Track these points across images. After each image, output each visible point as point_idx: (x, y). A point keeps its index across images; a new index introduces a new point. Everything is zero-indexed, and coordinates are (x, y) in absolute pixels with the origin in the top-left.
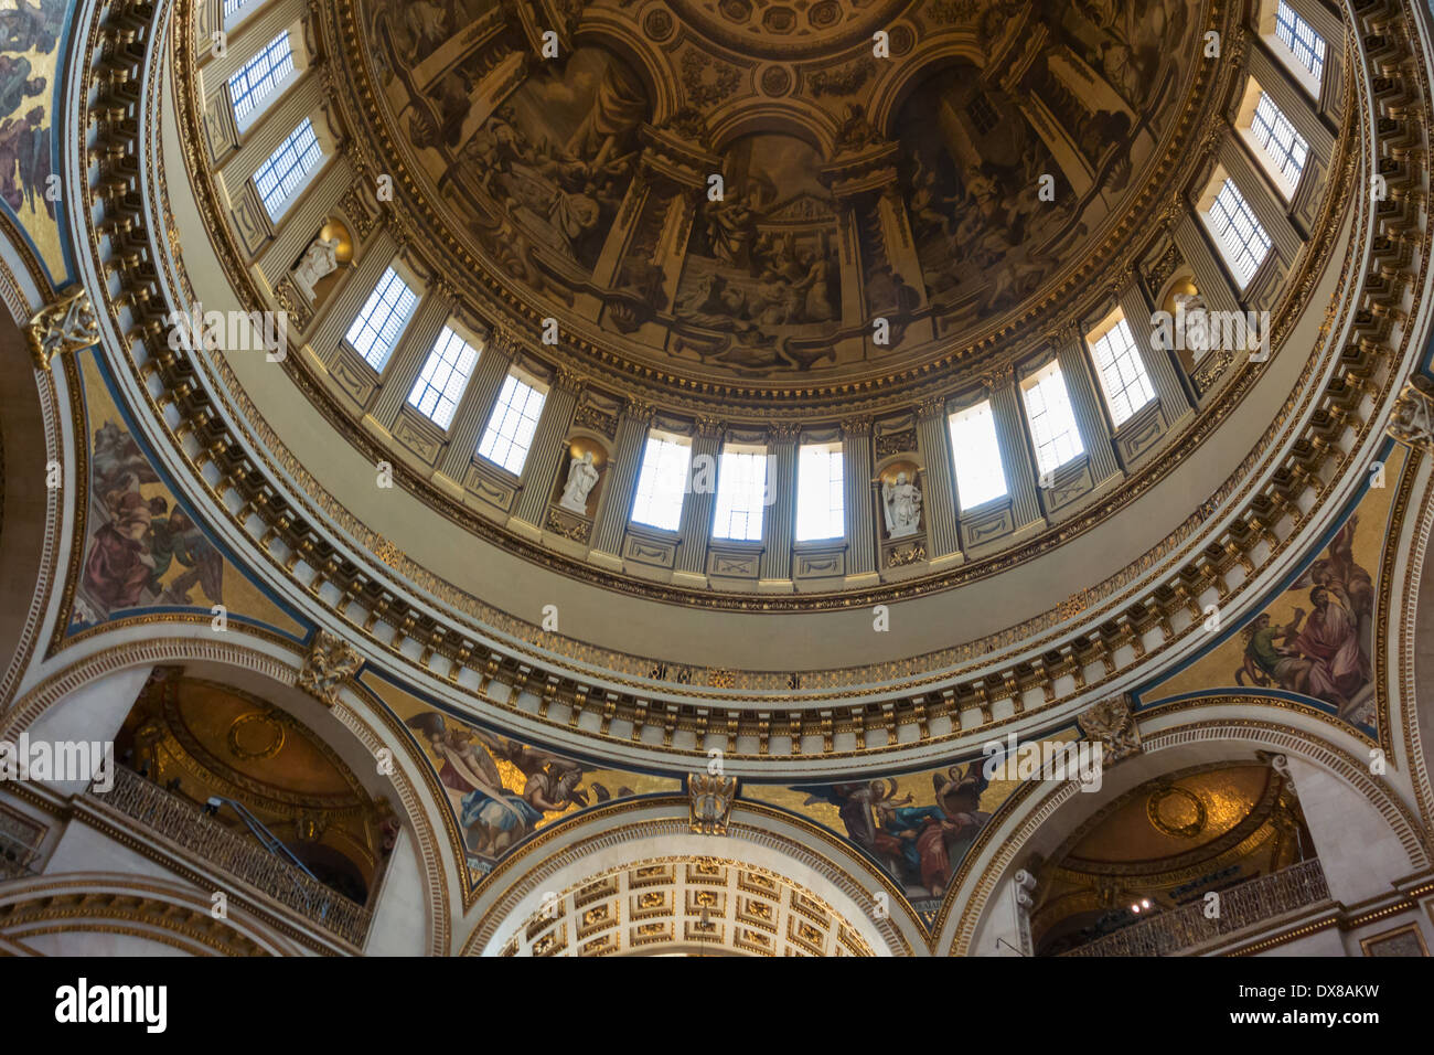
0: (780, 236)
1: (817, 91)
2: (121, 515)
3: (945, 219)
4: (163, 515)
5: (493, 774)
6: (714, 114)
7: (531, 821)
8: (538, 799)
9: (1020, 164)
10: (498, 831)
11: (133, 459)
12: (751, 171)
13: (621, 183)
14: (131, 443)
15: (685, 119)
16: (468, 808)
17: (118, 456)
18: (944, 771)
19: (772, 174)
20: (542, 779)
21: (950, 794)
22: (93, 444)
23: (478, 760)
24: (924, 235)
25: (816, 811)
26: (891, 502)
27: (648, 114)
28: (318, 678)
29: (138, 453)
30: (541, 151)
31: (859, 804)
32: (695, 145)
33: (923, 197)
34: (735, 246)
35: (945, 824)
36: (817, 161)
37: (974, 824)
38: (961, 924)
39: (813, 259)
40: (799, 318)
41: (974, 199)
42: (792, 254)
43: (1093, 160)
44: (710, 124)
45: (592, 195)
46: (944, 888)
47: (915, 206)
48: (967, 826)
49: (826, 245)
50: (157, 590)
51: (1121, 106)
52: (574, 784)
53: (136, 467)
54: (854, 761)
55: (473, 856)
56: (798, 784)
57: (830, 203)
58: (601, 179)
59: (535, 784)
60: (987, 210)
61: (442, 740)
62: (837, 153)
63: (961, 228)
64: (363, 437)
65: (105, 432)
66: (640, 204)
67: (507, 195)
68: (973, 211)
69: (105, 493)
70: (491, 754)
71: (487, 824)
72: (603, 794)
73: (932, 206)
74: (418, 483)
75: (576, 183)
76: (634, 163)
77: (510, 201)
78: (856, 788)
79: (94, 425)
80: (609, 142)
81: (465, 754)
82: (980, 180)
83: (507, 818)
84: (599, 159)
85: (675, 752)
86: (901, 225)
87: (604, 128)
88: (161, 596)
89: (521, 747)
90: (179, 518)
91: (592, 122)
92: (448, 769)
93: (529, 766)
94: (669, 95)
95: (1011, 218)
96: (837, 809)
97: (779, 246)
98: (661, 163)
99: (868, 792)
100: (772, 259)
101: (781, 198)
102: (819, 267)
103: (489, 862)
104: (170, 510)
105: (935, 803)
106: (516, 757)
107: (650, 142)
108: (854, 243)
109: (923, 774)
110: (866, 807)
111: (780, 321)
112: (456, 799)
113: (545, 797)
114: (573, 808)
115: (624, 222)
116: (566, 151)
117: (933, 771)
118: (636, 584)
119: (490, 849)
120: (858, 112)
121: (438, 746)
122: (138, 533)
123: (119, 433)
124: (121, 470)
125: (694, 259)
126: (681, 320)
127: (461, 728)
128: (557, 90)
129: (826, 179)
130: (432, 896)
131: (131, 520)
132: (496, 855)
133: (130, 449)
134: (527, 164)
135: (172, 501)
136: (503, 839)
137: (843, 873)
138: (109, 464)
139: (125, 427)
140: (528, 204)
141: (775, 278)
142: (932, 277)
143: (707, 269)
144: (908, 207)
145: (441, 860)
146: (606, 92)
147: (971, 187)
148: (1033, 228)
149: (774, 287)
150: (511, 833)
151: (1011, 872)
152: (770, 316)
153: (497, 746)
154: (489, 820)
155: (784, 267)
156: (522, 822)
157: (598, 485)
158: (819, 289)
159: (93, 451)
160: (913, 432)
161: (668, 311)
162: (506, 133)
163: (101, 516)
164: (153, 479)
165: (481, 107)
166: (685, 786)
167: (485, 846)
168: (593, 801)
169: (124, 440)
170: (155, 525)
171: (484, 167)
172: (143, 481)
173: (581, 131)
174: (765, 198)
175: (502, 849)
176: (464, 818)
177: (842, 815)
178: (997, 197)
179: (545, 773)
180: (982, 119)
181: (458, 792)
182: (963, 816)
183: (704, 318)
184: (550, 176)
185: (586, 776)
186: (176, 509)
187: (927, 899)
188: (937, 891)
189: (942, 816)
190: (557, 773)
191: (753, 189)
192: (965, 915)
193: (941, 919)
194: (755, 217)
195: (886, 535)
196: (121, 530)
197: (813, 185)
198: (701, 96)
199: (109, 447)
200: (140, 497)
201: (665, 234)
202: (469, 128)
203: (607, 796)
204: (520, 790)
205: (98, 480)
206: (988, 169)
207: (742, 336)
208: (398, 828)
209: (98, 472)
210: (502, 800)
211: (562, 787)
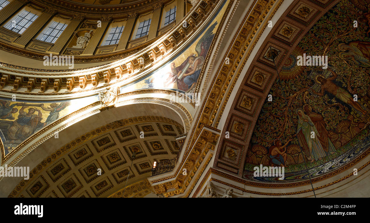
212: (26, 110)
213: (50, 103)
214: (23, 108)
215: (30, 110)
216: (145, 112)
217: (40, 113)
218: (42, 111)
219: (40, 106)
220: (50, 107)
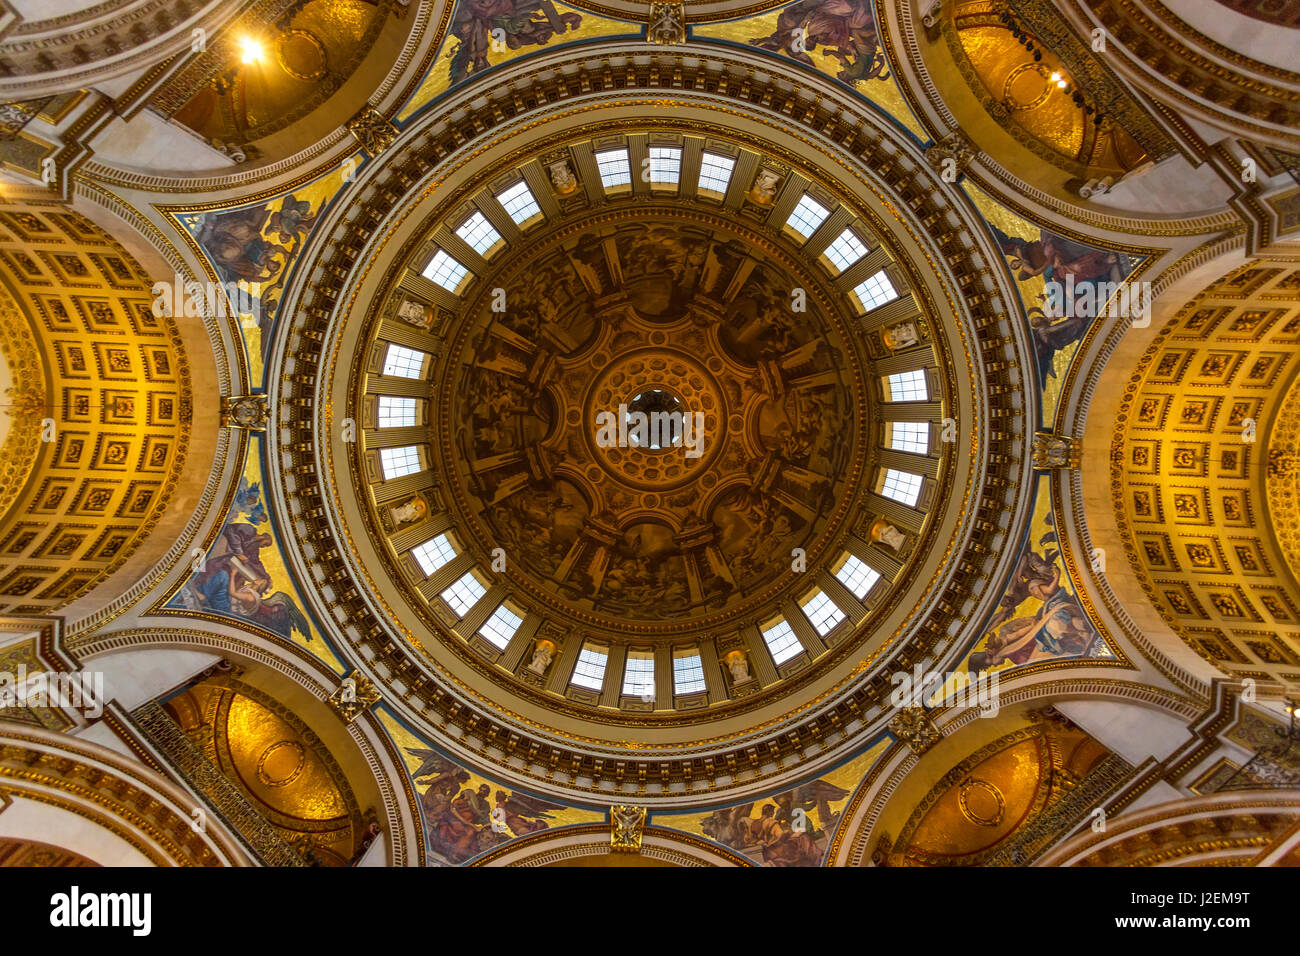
0: (802, 420)
1: (739, 404)
2: (762, 838)
3: (786, 333)
4: (775, 810)
5: (1022, 623)
6: (750, 455)
7: (1066, 598)
8: (1049, 589)
9: (754, 298)
10: (1071, 626)
11: (732, 816)
12: (774, 435)
13: (774, 504)
14: (722, 813)
15: (751, 469)
16: (1047, 648)
17: (725, 825)
18: (1016, 274)
19: (776, 425)
20: (1033, 584)
21: (1032, 265)
22: (709, 838)
23: (1012, 632)
24: (795, 344)
25: (1059, 369)
26: (904, 342)
27: (746, 488)
28: (918, 739)
29: (730, 811)
30: (751, 544)
31: (1051, 335)
32: (762, 465)
33: (779, 346)
34: (806, 444)
35: (1056, 264)
36: (769, 402)
37: (1052, 242)
38: (1134, 232)
39: (811, 402)
40: (834, 407)
41: (775, 320)
42: (809, 413)
43: (739, 260)
44: (754, 457)
45: (775, 519)
46: (1108, 255)
47: (783, 350)
48: (1054, 246)
49: (804, 395)
50: (821, 833)
51: (711, 252)
52: (1040, 560)
53: (738, 816)
54: (1019, 343)
55: (1088, 651)
56: (1040, 384)
57: (787, 394)
58: (770, 514)
59: (1037, 591)
60: (777, 312)
61: (991, 657)
62: (765, 392)
63: (788, 324)
64: (821, 668)
65: (707, 827)
66: (784, 493)
67: (763, 563)
68: (779, 319)
69: (743, 843)
70: (1007, 621)
71: (1064, 634)
72: (1049, 537)
73: (781, 340)
74: (857, 639)
75: (769, 526)
76: (767, 496)
77: (767, 562)
78: (1039, 340)
79: (698, 832)
80: (755, 508)
81: (1005, 641)
82: (766, 317)
83: (1061, 617)
84: (761, 513)
85: (1020, 479)
86: (792, 356)
87: (749, 509)
88: (826, 833)
89: (1007, 597)
90: (782, 800)
91: (744, 516)
92: (1014, 657)
93: (1022, 593)
94: (738, 477)
95: (777, 298)
96: (1057, 352)
97: (806, 420)
98: (767, 482)
99: (1041, 330)
100: (812, 423)
101: (786, 420)
102: (814, 398)
103: (1095, 638)
104: (774, 804)
105: (1041, 276)
106: (1012, 603)
107: (758, 487)
108: (804, 380)
109: (1020, 289)
110: (1053, 329)
111: (837, 418)
112: (1038, 656)
113: (1048, 584)
114: (1059, 561)
115: (790, 503)
116: (754, 530)
117: (1019, 283)
118: (939, 505)
119: (1085, 636)
120: (748, 383)
121: (995, 661)
122: (779, 831)
123: (712, 818)
124: (735, 827)
125: (810, 466)
126: (835, 471)
127: (985, 640)
128: (727, 533)
129: (777, 397)
130: (1112, 694)
131: (768, 833)
132: (1090, 632)
133: (725, 815)
134: (754, 551)
135: (769, 800)
136: (1078, 624)
137: (1107, 340)
138: (727, 832)
139: (710, 813)
140: (771, 552)
141: (819, 422)
142: (811, 336)
143: (815, 459)
144: (784, 353)
145: (1085, 679)
146: (734, 508)
147: (770, 321)
148: (777, 285)
149: (824, 422)
150: (1073, 616)
151: (1084, 201)
152: (835, 424)
153: (1003, 616)
154: (1060, 632)
155: (815, 417)
156: (1066, 605)
157: (896, 526)
158: (823, 397)
159: (713, 839)
160: (872, 335)
161: (829, 480)
162: (738, 560)
163: (757, 851)
164: (750, 807)
165: (722, 571)
166: (1045, 472)
167: (1081, 639)
168: (1054, 546)
169: (718, 816)
170: (779, 818)
171: (747, 573)
172: (748, 815)
173: (747, 522)
174: (786, 428)
175: (1086, 626)
176: (1055, 652)
177: (1061, 348)
178: (770, 307)
179: (1029, 581)
180: (741, 321)
181: (1033, 654)
182: (1047, 252)
183: (834, 461)
184: (763, 539)
185: (1035, 548)
186: (776, 800)
187: (1120, 266)
188: (1111, 260)
189: (1050, 269)
190: (1031, 573)
191: (782, 435)
192: (1126, 231)
193: (1133, 251)
194: (794, 434)
195: (917, 344)
196: (771, 842)
197: (780, 403)
198: (741, 461)
199: (717, 828)
200: (756, 821)
201: (798, 481)
202: (729, 578)
203: (1051, 533)
204: (1040, 604)
205: (733, 844)
206: (760, 315)
207: (843, 439)
208: (1054, 710)
209: (728, 842)
210: (1045, 618)
211: (1041, 569)
212: (278, 257)
213: (278, 301)
214: (285, 252)
215: (278, 264)
216: (188, 480)
217: (263, 280)
218: (267, 284)
219: (280, 281)
220: (271, 298)
